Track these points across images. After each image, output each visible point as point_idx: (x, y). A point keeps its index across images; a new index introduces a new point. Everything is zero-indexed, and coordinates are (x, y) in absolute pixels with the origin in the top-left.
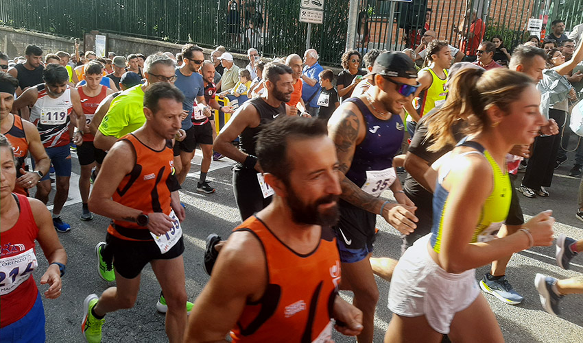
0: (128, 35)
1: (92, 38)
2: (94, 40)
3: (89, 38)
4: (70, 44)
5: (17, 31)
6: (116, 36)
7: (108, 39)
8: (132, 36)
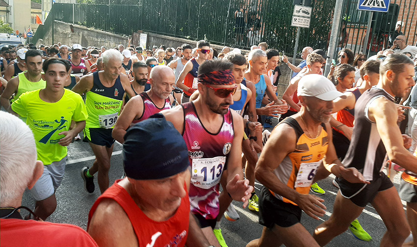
0: (162, 34)
1: (138, 35)
2: (139, 37)
3: (135, 35)
4: (123, 39)
5: (89, 29)
6: (154, 34)
7: (148, 37)
8: (165, 35)
